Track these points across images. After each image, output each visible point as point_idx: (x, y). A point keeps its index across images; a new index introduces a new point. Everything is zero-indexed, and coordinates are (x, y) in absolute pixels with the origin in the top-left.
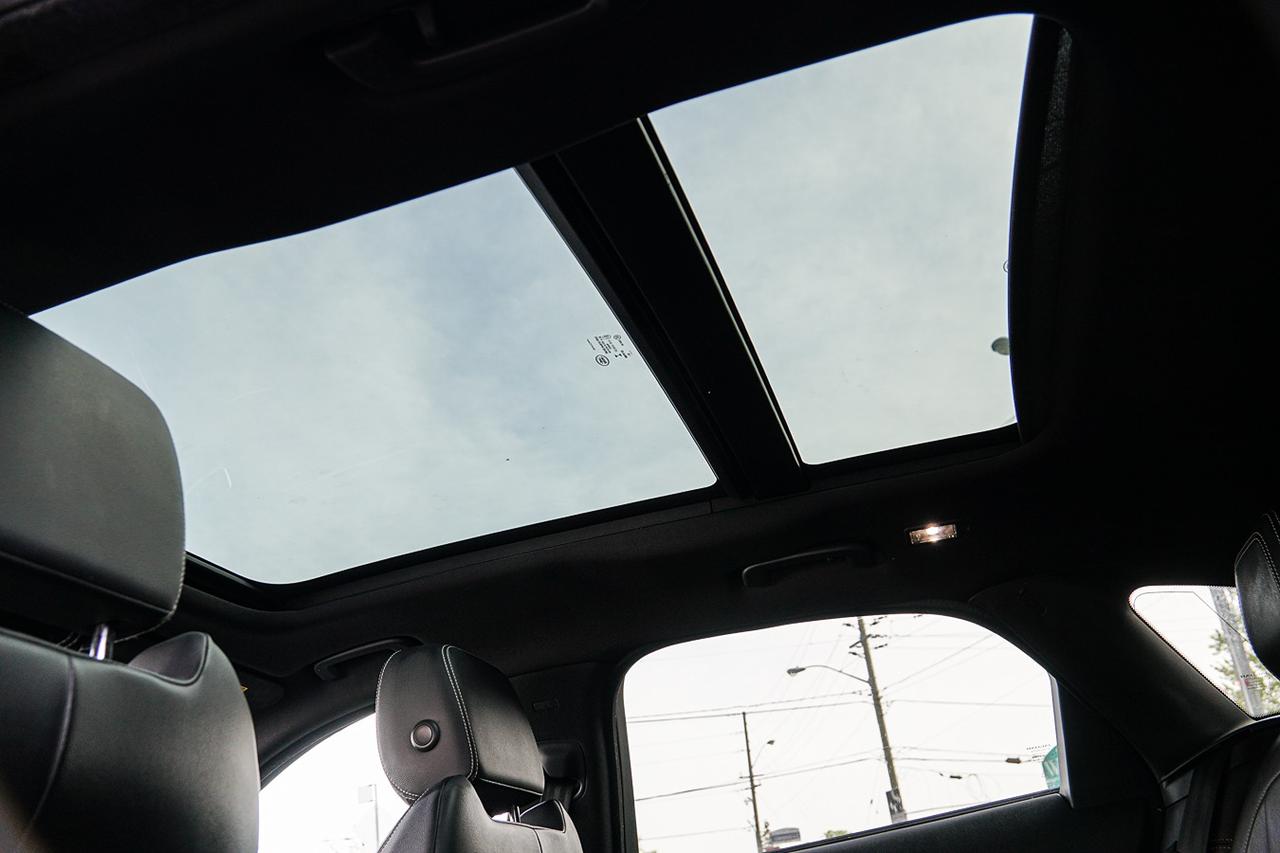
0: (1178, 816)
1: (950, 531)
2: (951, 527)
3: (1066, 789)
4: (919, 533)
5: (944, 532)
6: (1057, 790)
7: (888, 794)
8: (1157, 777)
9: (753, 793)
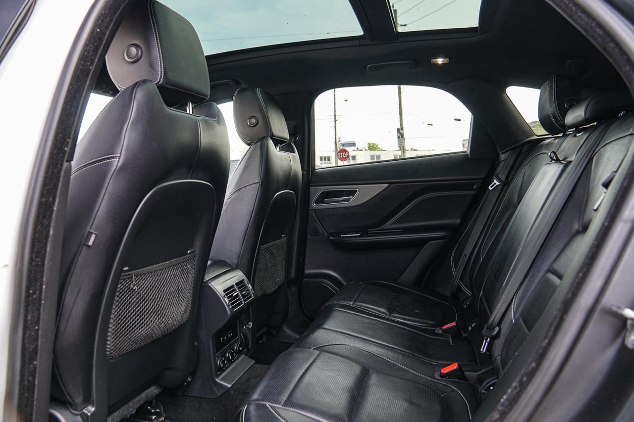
0: (502, 165)
1: (447, 61)
2: (447, 59)
3: (468, 152)
4: (435, 60)
5: (444, 61)
6: (466, 152)
7: (398, 129)
8: (499, 151)
9: (335, 123)
